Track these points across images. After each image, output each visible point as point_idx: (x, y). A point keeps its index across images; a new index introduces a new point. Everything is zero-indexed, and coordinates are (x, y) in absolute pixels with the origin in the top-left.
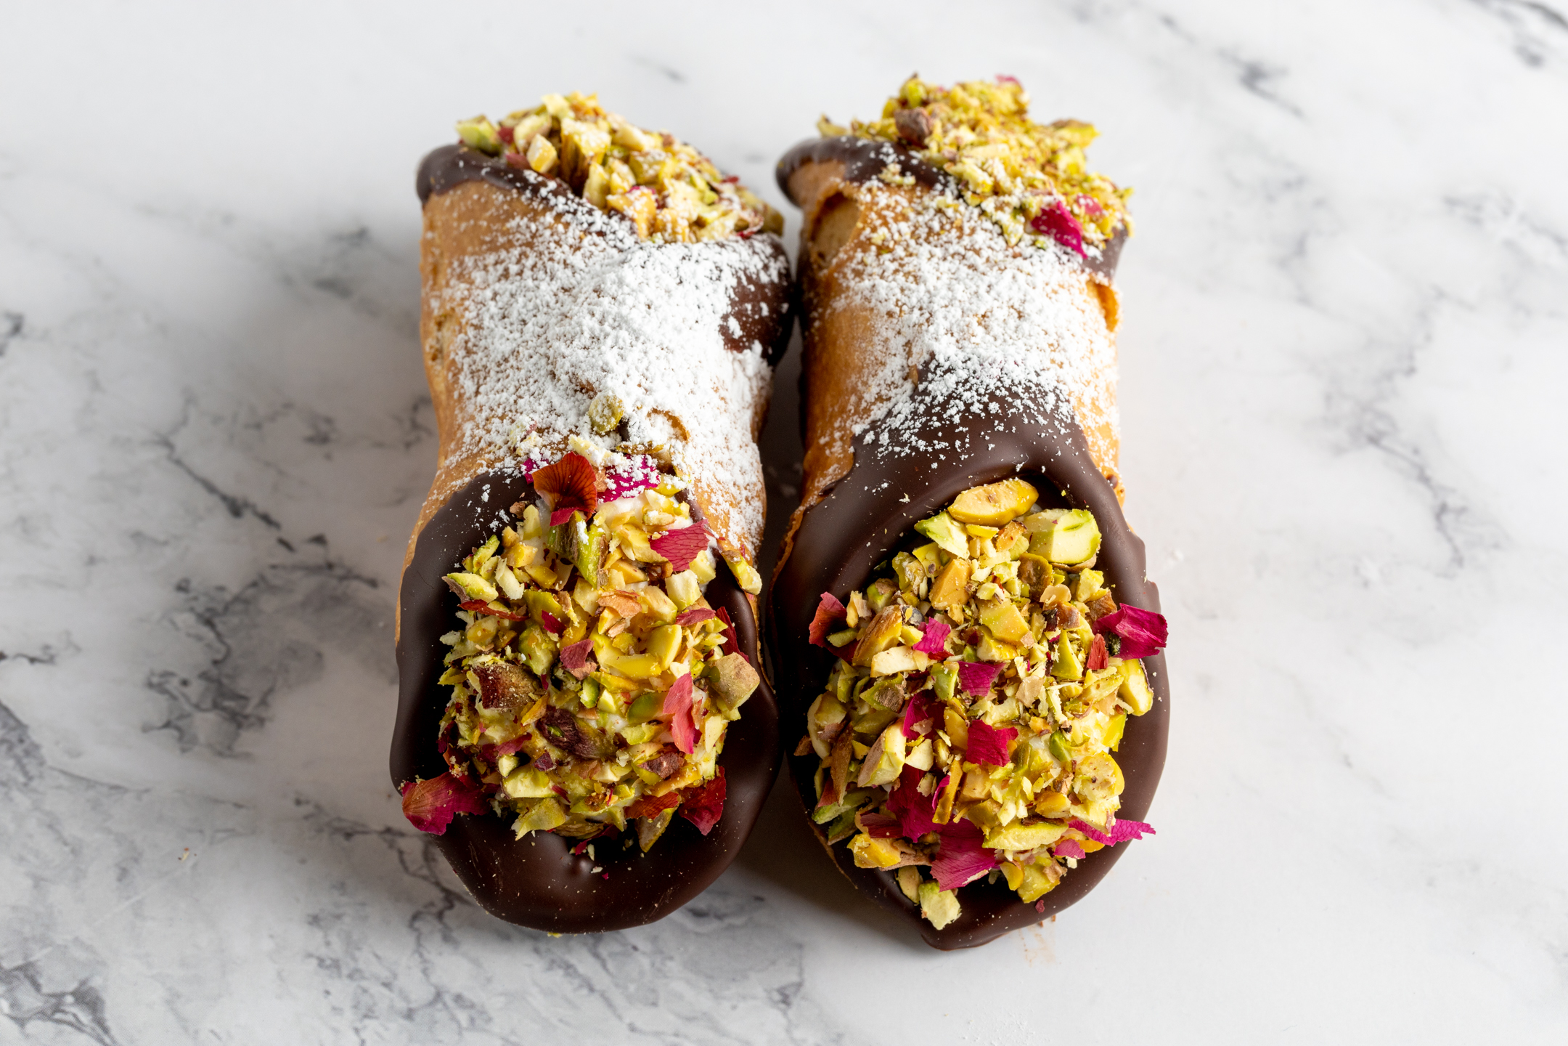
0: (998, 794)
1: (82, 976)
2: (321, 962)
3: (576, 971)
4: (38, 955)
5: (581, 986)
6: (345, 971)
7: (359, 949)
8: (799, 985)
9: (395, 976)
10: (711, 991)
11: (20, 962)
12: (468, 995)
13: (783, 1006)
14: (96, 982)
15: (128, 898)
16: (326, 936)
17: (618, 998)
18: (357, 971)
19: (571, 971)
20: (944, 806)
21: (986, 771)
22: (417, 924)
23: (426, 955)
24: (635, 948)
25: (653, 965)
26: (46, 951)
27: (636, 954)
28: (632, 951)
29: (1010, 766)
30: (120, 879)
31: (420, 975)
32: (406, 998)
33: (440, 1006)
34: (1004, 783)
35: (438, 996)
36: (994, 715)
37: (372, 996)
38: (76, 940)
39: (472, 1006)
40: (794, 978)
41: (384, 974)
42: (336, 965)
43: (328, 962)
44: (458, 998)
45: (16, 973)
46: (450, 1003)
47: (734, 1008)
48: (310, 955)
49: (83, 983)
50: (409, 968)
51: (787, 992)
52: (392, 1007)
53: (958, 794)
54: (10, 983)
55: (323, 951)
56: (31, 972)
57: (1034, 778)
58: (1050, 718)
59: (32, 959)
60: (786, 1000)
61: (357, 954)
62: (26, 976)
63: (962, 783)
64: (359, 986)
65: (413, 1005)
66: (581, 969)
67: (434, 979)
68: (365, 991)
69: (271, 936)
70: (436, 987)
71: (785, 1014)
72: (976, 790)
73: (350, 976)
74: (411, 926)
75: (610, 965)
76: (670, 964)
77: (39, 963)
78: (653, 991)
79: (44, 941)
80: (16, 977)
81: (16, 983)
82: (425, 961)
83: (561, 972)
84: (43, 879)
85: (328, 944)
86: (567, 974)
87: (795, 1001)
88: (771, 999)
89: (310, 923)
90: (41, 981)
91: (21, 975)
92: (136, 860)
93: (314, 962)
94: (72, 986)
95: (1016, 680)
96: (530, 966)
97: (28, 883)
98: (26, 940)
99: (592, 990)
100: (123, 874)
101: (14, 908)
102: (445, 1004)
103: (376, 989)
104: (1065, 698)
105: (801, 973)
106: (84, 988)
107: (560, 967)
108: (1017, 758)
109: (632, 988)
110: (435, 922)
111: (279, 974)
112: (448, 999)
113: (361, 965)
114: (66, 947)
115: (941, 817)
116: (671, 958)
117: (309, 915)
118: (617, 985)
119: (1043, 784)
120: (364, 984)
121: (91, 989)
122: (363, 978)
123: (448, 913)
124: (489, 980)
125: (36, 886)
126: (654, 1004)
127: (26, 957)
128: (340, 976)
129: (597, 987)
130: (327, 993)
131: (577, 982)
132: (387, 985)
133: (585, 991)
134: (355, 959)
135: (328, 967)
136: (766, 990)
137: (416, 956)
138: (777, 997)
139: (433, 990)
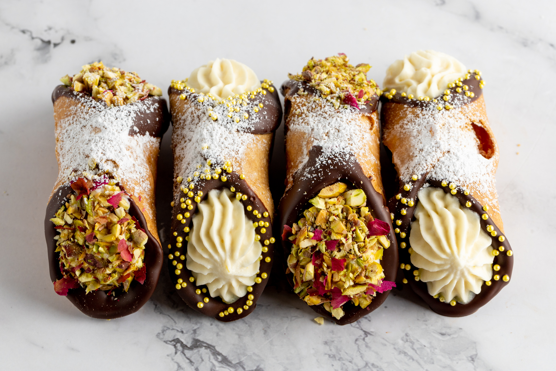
0: (343, 279)
1: (257, 365)
2: (329, 356)
3: (407, 354)
4: (243, 359)
5: (410, 359)
6: (337, 358)
7: (340, 351)
8: (476, 355)
9: (353, 359)
10: (450, 358)
11: (238, 361)
12: (375, 363)
13: (472, 362)
14: (262, 366)
15: (268, 339)
16: (330, 348)
17: (422, 362)
18: (341, 358)
19: (406, 354)
20: (328, 285)
21: (338, 272)
22: (357, 342)
23: (361, 352)
24: (425, 346)
25: (431, 351)
26: (245, 357)
27: (425, 348)
28: (424, 347)
29: (345, 270)
30: (264, 334)
31: (360, 358)
32: (357, 366)
33: (367, 367)
34: (345, 275)
35: (367, 364)
36: (338, 255)
37: (346, 366)
38: (254, 353)
39: (377, 367)
40: (475, 353)
41: (349, 359)
42: (334, 356)
43: (332, 356)
44: (373, 365)
45: (237, 365)
46: (371, 366)
47: (457, 363)
48: (326, 354)
49: (258, 367)
50: (357, 356)
51: (473, 357)
52: (353, 369)
53: (332, 281)
54: (236, 368)
55: (330, 353)
56: (241, 364)
57: (353, 273)
58: (355, 254)
59: (241, 360)
60: (473, 360)
61: (340, 353)
62: (240, 366)
63: (332, 277)
64: (342, 363)
65: (359, 368)
66: (409, 354)
67: (365, 359)
68: (344, 364)
69: (313, 349)
70: (366, 362)
71: (473, 364)
72: (336, 279)
73: (339, 360)
74: (355, 343)
75: (418, 352)
76: (436, 350)
77: (244, 361)
78: (432, 359)
79: (244, 354)
80: (237, 366)
81: (237, 368)
82: (361, 354)
83: (403, 355)
84: (241, 335)
85: (331, 350)
86: (405, 355)
87: (476, 360)
88: (468, 360)
89: (324, 344)
90: (245, 367)
91: (239, 365)
92: (269, 328)
93: (327, 356)
94: (255, 368)
95: (343, 244)
96: (393, 353)
97: (237, 336)
98: (239, 354)
99: (413, 360)
100: (265, 332)
101: (234, 345)
102: (369, 367)
103: (348, 363)
104: (359, 248)
105: (476, 351)
106: (259, 368)
107: (403, 353)
108: (347, 268)
109: (425, 358)
110: (363, 341)
111: (317, 360)
112: (370, 365)
113: (342, 356)
114: (251, 356)
115: (328, 288)
116: (436, 349)
117: (324, 342)
118: (421, 358)
119: (356, 274)
120: (344, 362)
121: (261, 368)
122: (343, 360)
123: (366, 338)
124: (381, 359)
125: (239, 337)
126: (433, 363)
127: (239, 360)
128: (336, 360)
129: (415, 359)
130: (333, 365)
131: (408, 357)
132: (350, 362)
133: (411, 360)
134: (340, 355)
135: (332, 357)
136: (466, 357)
137: (358, 352)
138: (470, 359)
139: (365, 363)
